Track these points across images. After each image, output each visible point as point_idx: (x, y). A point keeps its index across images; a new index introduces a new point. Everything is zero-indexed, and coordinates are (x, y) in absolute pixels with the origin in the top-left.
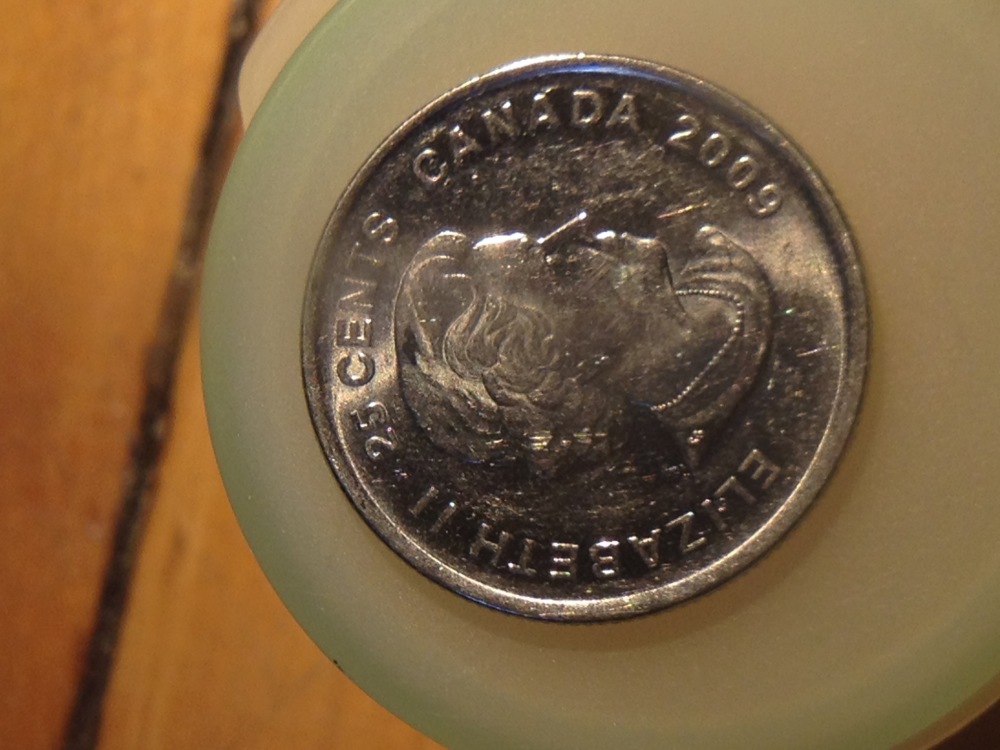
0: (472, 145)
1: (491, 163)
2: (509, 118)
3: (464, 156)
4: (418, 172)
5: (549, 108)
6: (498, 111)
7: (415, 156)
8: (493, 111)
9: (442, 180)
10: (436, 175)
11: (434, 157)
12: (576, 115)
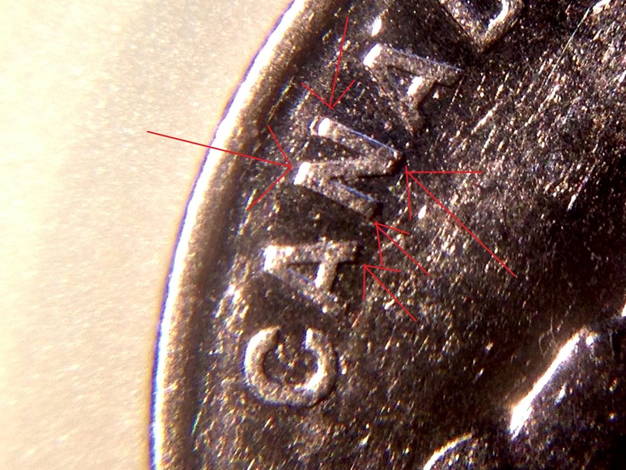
0: (330, 253)
1: (395, 255)
2: (350, 143)
3: (334, 286)
4: (271, 394)
5: (408, 60)
6: (318, 149)
7: (239, 369)
8: (309, 156)
9: (334, 366)
10: (313, 368)
11: (278, 338)
12: (472, 26)
